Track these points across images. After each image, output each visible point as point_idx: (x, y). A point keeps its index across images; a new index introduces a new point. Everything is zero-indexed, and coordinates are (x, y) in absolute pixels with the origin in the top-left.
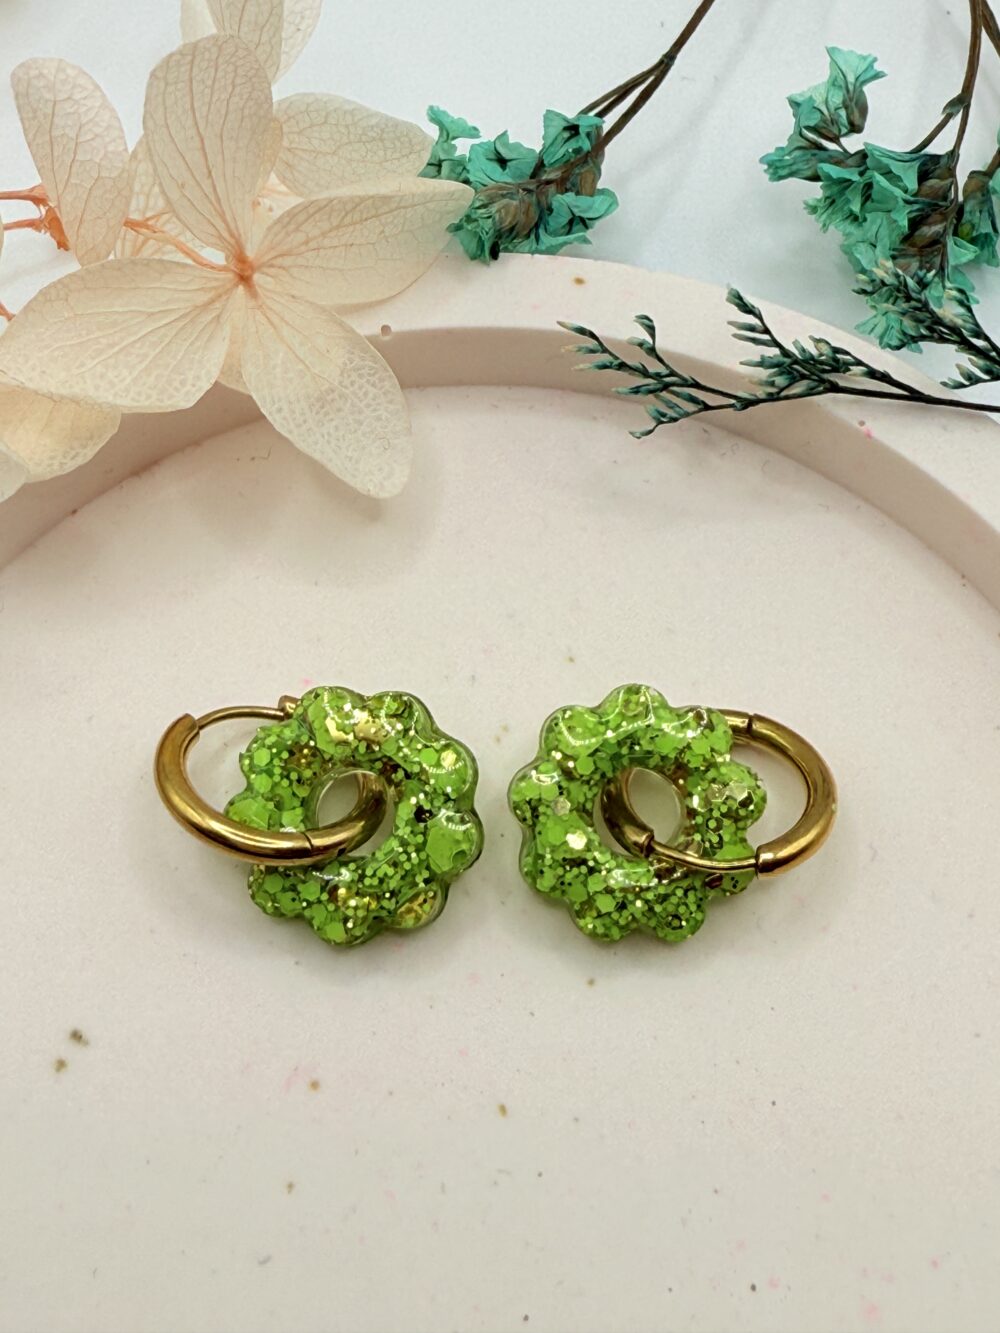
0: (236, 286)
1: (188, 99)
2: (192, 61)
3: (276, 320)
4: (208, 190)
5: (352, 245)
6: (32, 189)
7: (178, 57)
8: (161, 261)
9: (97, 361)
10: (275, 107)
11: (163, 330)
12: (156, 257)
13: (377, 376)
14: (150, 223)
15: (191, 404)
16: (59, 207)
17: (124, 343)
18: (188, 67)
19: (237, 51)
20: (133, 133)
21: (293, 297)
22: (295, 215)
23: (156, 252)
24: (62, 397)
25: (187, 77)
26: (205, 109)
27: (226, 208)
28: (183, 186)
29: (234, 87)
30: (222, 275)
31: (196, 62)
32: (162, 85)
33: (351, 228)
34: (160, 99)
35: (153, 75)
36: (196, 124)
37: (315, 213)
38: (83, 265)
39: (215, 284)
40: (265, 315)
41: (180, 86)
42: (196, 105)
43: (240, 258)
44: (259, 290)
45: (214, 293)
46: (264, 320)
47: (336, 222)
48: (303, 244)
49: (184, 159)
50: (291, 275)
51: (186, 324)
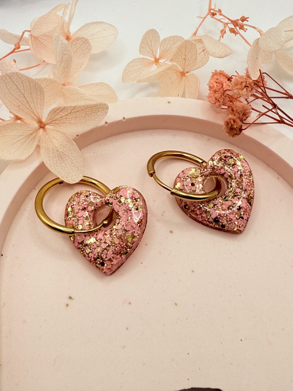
5: (77, 117)
9: (7, 147)
21: (58, 131)
22: (55, 111)
27: (35, 111)
33: (75, 113)
36: (20, 91)
42: (18, 87)
45: (32, 131)
46: (48, 137)
47: (69, 112)
48: (60, 118)
49: (18, 100)
50: (59, 125)
51: (27, 139)
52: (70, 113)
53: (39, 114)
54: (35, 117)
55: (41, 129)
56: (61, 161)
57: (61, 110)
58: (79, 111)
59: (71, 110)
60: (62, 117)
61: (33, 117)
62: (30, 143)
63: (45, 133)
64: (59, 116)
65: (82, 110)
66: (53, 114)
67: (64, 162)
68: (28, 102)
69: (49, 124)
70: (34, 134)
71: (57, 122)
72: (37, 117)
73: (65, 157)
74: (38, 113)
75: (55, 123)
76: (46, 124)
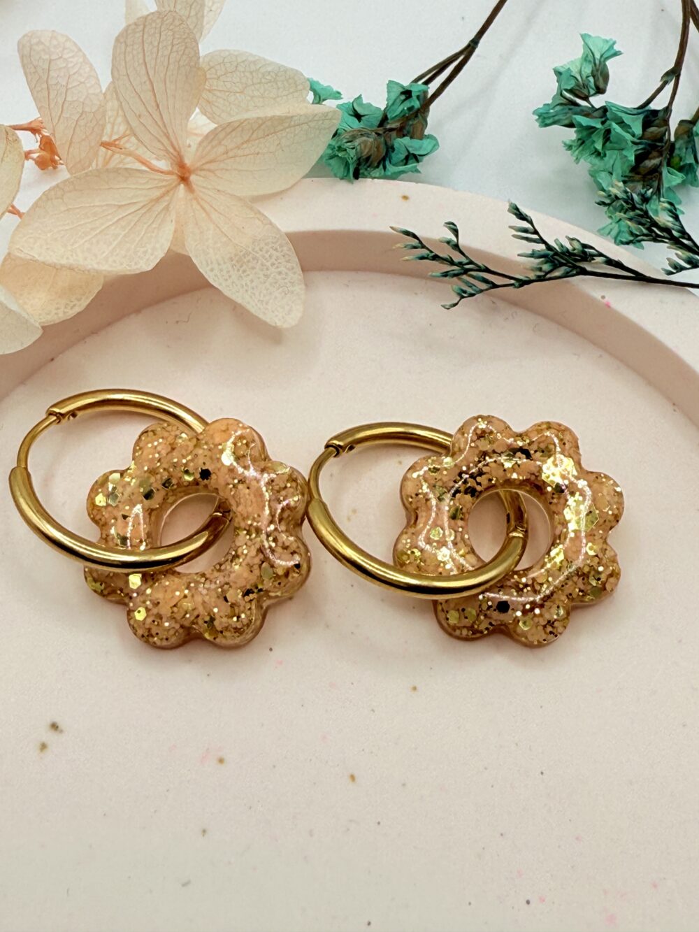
0: (179, 184)
1: (141, 56)
2: (143, 30)
3: (207, 207)
4: (157, 118)
5: (258, 154)
6: (31, 122)
7: (133, 27)
8: (126, 169)
9: (84, 240)
10: (201, 60)
11: (130, 217)
12: (121, 166)
13: (278, 244)
14: (117, 143)
15: (150, 268)
16: (53, 134)
17: (103, 227)
18: (141, 34)
19: (173, 21)
20: (105, 80)
21: (218, 191)
22: (217, 134)
23: (120, 162)
24: (62, 266)
25: (140, 40)
26: (153, 62)
27: (170, 131)
28: (140, 116)
29: (173, 46)
30: (168, 177)
31: (146, 30)
32: (123, 45)
33: (257, 141)
34: (122, 57)
35: (117, 40)
36: (148, 73)
37: (232, 132)
38: (71, 174)
39: (164, 183)
40: (199, 203)
41: (135, 47)
42: (146, 61)
43: (182, 166)
44: (194, 186)
45: (164, 189)
46: (198, 207)
47: (246, 138)
48: (224, 154)
49: (140, 97)
50: (216, 175)
51: (145, 213)
52: (248, 141)
53: (180, 142)
54: (172, 150)
55: (182, 186)
56: (238, 270)
57: (229, 130)
58: (268, 135)
59: (251, 131)
60: (227, 152)
61: (167, 151)
62: (154, 226)
63: (190, 196)
64: (221, 149)
65: (275, 132)
66: (209, 143)
67: (248, 275)
68: (158, 106)
69: (199, 173)
70: (167, 198)
71: (212, 166)
72: (174, 149)
73: (249, 261)
74: (176, 139)
75: (209, 170)
76: (192, 168)
